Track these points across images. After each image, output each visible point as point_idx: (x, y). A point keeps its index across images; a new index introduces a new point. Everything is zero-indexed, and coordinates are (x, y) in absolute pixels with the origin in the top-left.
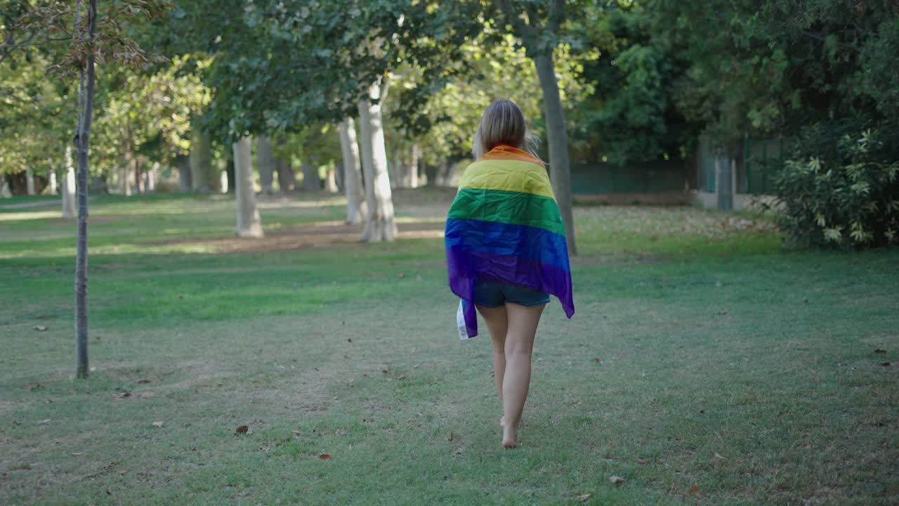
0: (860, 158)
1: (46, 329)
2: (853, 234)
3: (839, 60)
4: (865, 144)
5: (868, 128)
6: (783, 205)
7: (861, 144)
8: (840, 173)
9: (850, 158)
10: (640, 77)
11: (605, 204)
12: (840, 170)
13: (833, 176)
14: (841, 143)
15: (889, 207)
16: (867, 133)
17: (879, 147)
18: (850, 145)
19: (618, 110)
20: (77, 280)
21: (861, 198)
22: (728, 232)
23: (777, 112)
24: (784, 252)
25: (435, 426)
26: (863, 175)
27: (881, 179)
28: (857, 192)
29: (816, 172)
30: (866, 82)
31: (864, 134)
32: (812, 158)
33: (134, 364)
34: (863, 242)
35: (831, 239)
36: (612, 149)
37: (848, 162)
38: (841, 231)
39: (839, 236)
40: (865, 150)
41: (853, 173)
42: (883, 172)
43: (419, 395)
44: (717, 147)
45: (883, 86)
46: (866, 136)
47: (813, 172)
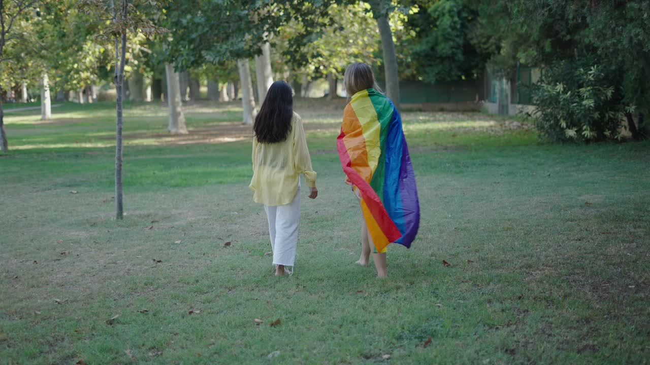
0: (589, 83)
1: (77, 193)
2: (583, 133)
3: (575, 21)
4: (593, 75)
5: (594, 64)
6: (539, 113)
7: (590, 74)
8: (576, 94)
9: (583, 84)
10: (446, 21)
11: (420, 110)
12: (576, 92)
13: (571, 96)
14: (578, 73)
15: (607, 115)
16: (594, 67)
17: (601, 77)
18: (583, 75)
19: (430, 45)
20: (116, 162)
21: (588, 110)
22: (505, 131)
23: (536, 53)
24: (541, 144)
25: (335, 242)
26: (590, 94)
27: (602, 98)
28: (587, 106)
29: (561, 92)
30: (591, 36)
31: (592, 68)
32: (558, 84)
33: (145, 212)
34: (590, 138)
35: (570, 136)
36: (426, 72)
37: (580, 86)
38: (576, 131)
39: (575, 135)
40: (593, 79)
41: (584, 93)
42: (604, 93)
43: (322, 227)
44: (498, 71)
45: (602, 39)
46: (593, 70)
47: (559, 92)
